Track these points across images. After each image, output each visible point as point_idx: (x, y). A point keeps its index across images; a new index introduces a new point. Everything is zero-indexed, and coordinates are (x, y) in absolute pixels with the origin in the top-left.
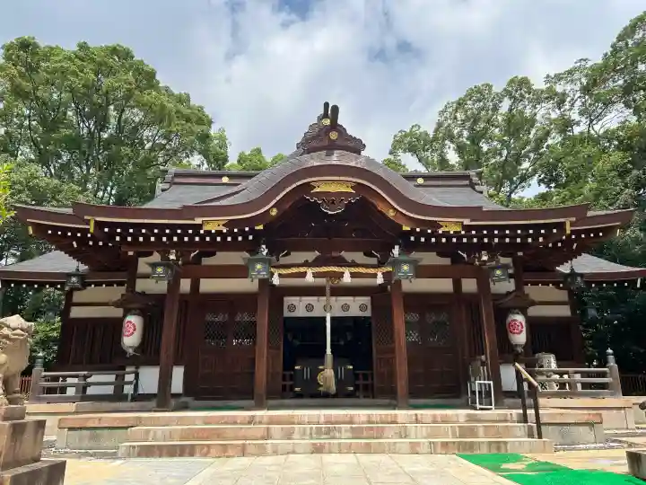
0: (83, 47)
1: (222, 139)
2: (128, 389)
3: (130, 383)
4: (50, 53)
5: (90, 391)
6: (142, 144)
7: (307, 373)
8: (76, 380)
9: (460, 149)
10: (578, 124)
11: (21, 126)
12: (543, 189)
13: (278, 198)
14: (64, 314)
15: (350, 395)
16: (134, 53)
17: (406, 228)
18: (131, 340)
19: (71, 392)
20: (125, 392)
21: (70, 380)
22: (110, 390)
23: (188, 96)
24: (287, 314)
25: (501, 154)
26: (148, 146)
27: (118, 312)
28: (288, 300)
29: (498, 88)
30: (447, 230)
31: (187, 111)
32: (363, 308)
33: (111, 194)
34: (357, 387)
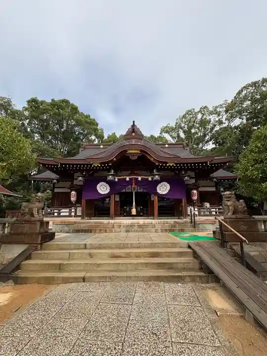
0: (53, 100)
1: (102, 130)
4: (42, 102)
5: (62, 214)
6: (75, 133)
7: (128, 209)
8: (57, 211)
9: (184, 132)
10: (225, 123)
11: (35, 127)
12: (214, 146)
13: (116, 154)
14: (52, 191)
15: (141, 216)
16: (70, 101)
17: (157, 164)
18: (73, 199)
19: (56, 214)
20: (72, 214)
21: (55, 211)
22: (67, 214)
23: (89, 116)
25: (198, 134)
26: (77, 133)
27: (69, 191)
29: (197, 110)
30: (170, 164)
31: (89, 121)
33: (65, 150)
34: (144, 214)
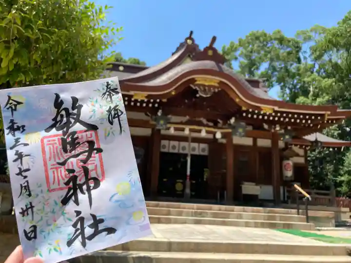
13: (177, 85)
17: (244, 108)
24: (163, 150)
28: (164, 142)
30: (265, 112)
32: (203, 150)
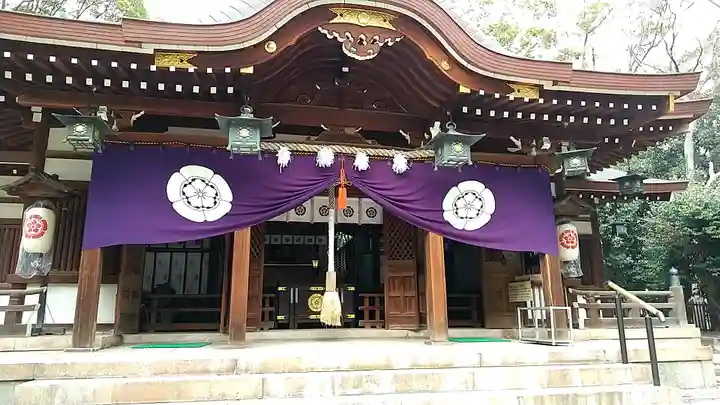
2: (29, 318)
3: (31, 308)
7: (294, 297)
13: (280, 25)
15: (351, 324)
17: (464, 90)
20: (24, 322)
30: (519, 95)
32: (371, 213)
34: (359, 315)
